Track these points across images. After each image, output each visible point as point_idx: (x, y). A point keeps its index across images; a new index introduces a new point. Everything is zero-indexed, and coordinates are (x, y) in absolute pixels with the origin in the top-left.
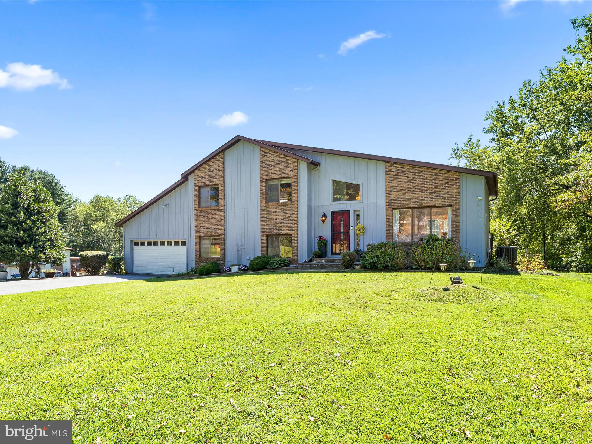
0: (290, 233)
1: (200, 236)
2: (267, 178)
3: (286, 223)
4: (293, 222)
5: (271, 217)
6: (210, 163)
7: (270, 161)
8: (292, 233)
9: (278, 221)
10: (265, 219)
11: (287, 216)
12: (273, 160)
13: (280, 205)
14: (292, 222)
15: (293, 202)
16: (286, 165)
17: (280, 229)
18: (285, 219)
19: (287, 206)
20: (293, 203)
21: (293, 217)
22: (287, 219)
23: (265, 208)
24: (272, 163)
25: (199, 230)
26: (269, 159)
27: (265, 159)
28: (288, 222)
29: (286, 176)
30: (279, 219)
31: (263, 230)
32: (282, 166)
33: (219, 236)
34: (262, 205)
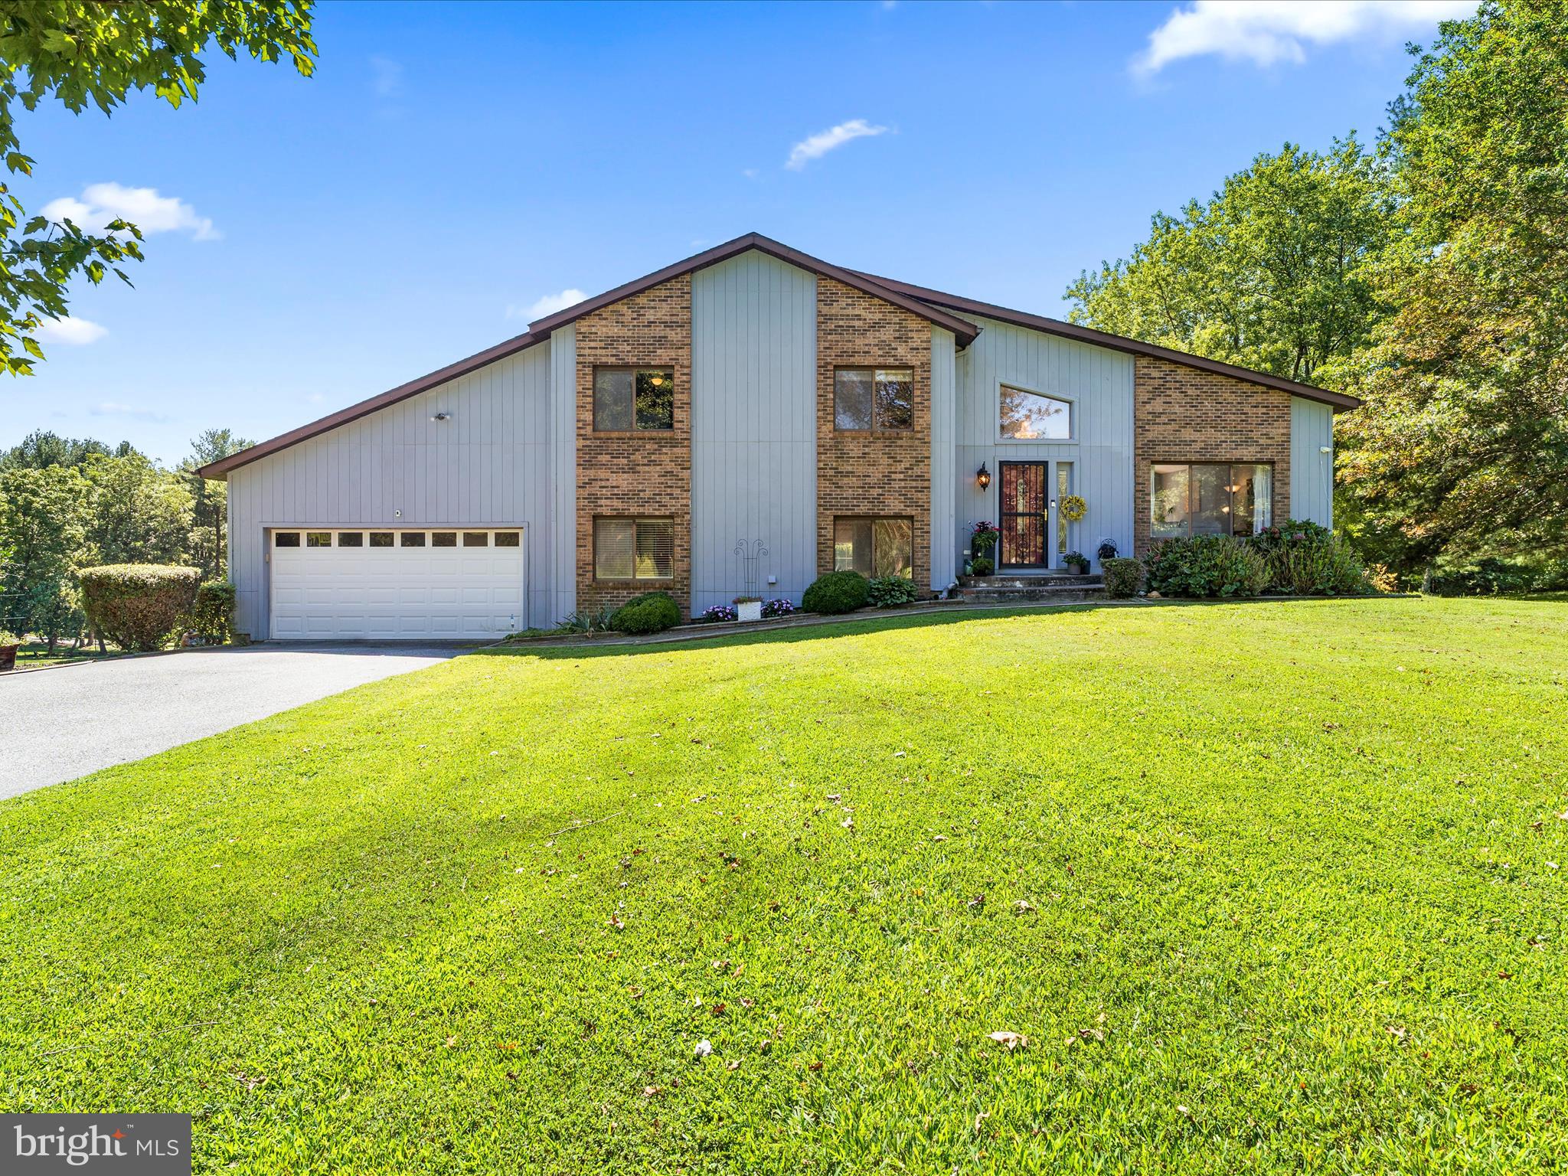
0: (909, 511)
1: (596, 518)
2: (839, 361)
3: (896, 485)
4: (920, 484)
5: (850, 469)
6: (642, 300)
7: (848, 317)
8: (913, 513)
9: (872, 480)
10: (832, 473)
11: (901, 467)
12: (858, 317)
13: (879, 438)
14: (914, 484)
15: (918, 432)
16: (897, 334)
17: (879, 500)
18: (893, 476)
19: (899, 442)
20: (919, 435)
21: (917, 471)
22: (902, 476)
23: (832, 443)
24: (856, 323)
25: (593, 498)
26: (845, 312)
27: (833, 312)
28: (903, 484)
29: (897, 363)
30: (876, 475)
31: (823, 502)
32: (887, 334)
33: (671, 517)
34: (822, 435)
